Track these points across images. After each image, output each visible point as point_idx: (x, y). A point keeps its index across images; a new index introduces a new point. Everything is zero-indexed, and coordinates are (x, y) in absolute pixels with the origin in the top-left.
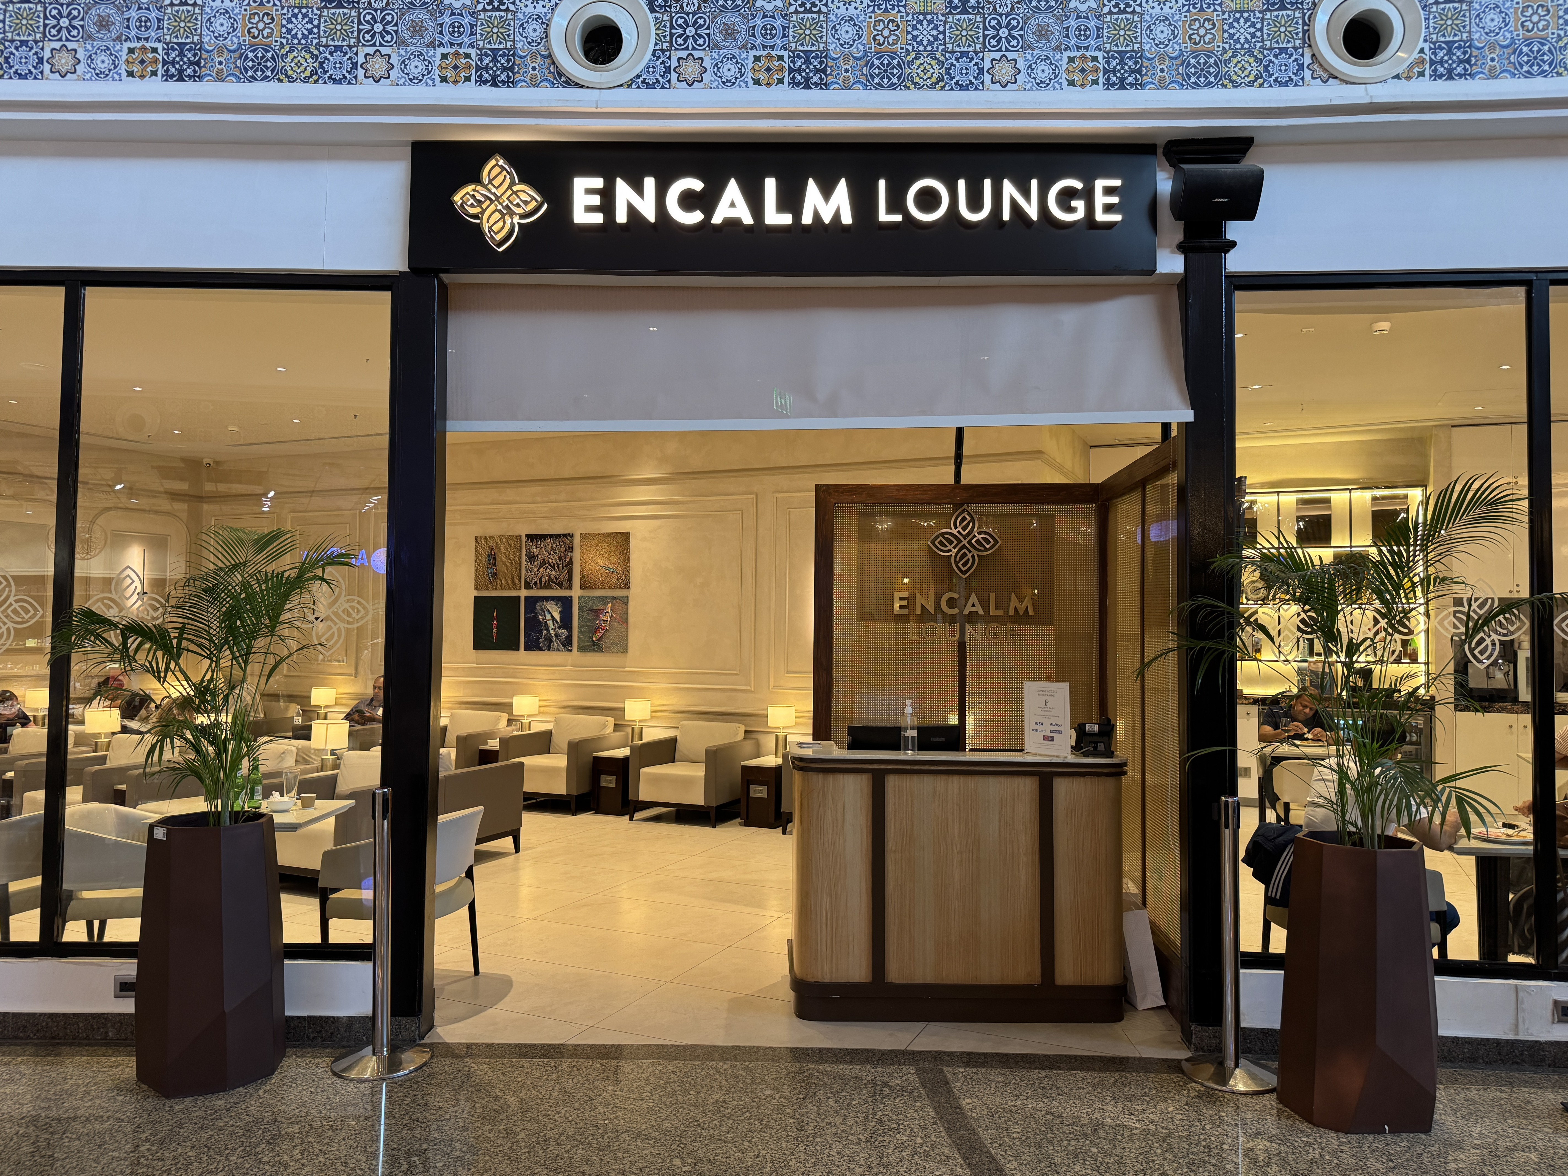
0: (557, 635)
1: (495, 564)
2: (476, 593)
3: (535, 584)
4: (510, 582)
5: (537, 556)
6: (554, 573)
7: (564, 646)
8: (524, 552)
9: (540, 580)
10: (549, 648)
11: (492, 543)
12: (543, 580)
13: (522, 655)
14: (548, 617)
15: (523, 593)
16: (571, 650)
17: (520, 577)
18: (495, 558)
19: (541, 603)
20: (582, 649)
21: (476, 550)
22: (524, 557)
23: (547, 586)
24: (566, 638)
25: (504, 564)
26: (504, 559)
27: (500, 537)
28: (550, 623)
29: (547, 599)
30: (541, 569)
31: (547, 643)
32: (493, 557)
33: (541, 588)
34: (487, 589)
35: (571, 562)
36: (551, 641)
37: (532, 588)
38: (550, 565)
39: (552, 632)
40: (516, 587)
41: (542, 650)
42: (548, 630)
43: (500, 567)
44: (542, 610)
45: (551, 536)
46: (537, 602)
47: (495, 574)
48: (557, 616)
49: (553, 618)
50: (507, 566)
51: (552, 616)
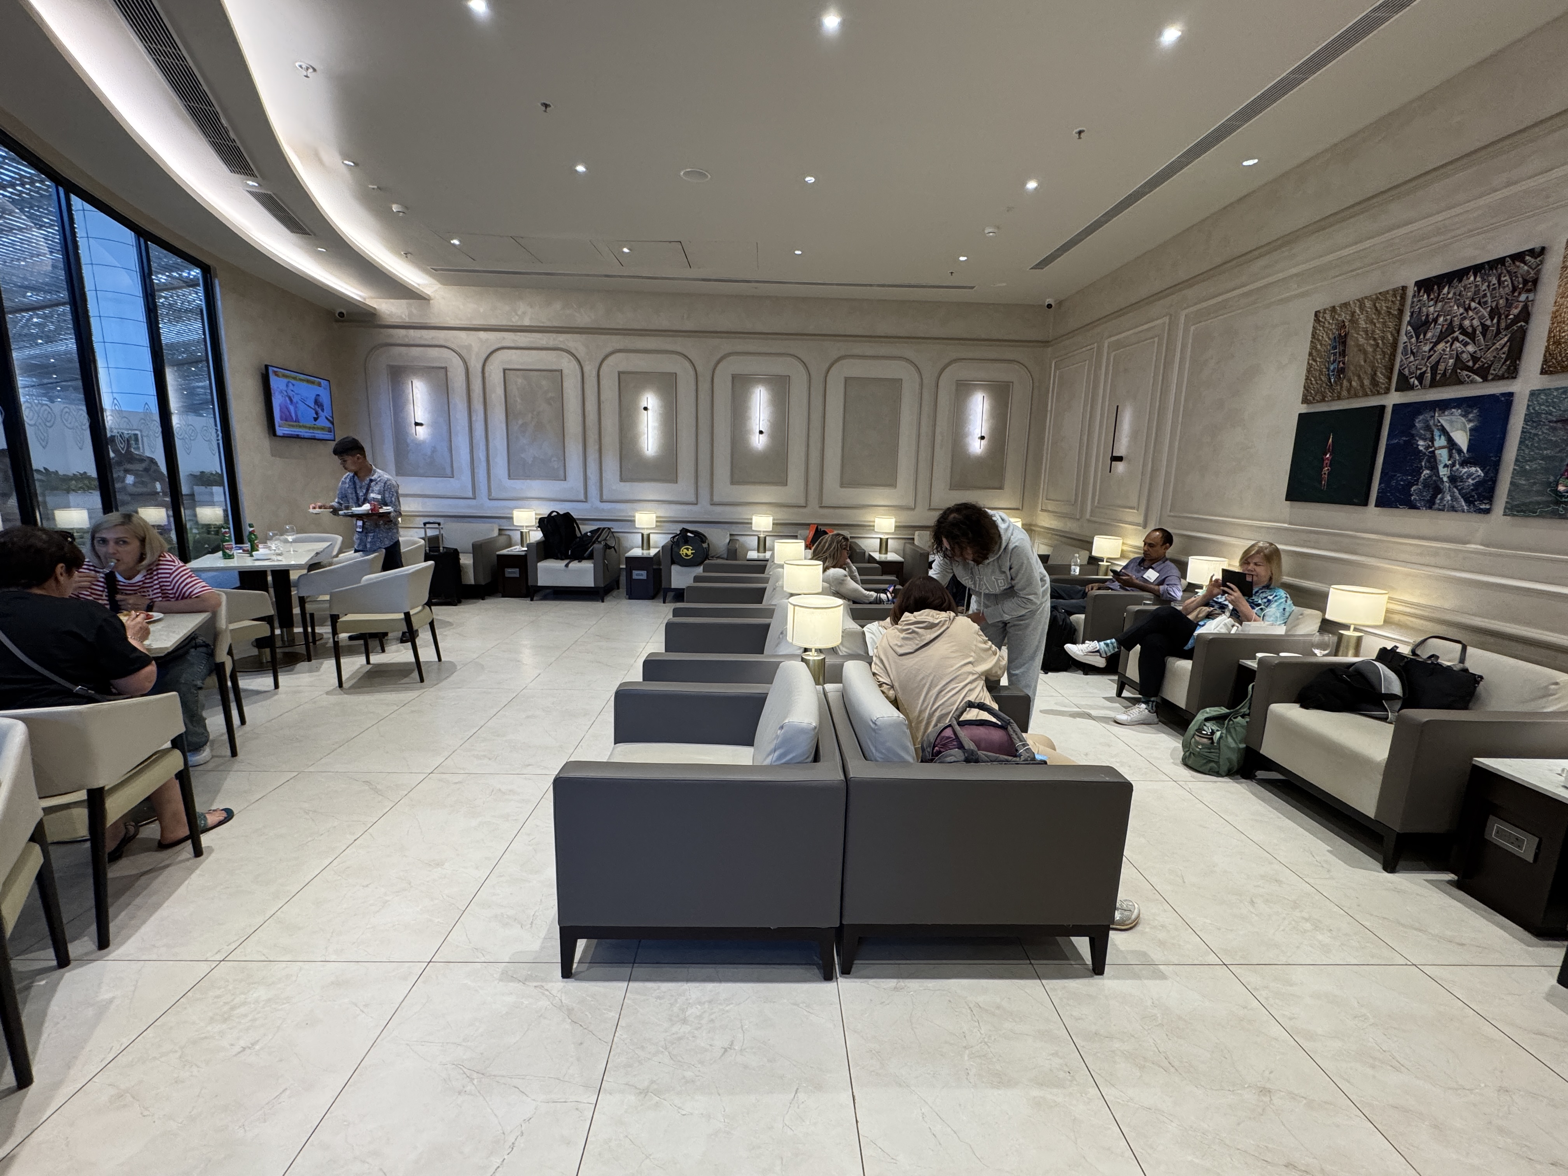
0: (1453, 479)
1: (1343, 354)
2: (1304, 409)
3: (1420, 378)
4: (1367, 382)
5: (1435, 320)
6: (1471, 348)
7: (1469, 501)
8: (1407, 318)
9: (1434, 368)
10: (1430, 505)
11: (1344, 316)
12: (1442, 367)
13: (1372, 514)
14: (1440, 441)
15: (1394, 398)
16: (1487, 511)
17: (1391, 370)
18: (1344, 343)
19: (1427, 416)
20: (1516, 509)
21: (1314, 335)
22: (1405, 327)
23: (1452, 379)
24: (1477, 486)
25: (1362, 350)
26: (1362, 341)
27: (1361, 302)
28: (1443, 455)
29: (1444, 405)
30: (1441, 346)
31: (1427, 495)
32: (1342, 341)
33: (1434, 384)
34: (1323, 400)
35: (1526, 315)
36: (1438, 490)
37: (1411, 388)
38: (1464, 332)
39: (1443, 472)
40: (1377, 389)
41: (1413, 506)
42: (1434, 468)
43: (1354, 357)
44: (1428, 428)
45: (1477, 269)
46: (1420, 413)
47: (1342, 371)
48: (1462, 439)
49: (1452, 445)
50: (1365, 353)
51: (1450, 440)
